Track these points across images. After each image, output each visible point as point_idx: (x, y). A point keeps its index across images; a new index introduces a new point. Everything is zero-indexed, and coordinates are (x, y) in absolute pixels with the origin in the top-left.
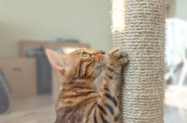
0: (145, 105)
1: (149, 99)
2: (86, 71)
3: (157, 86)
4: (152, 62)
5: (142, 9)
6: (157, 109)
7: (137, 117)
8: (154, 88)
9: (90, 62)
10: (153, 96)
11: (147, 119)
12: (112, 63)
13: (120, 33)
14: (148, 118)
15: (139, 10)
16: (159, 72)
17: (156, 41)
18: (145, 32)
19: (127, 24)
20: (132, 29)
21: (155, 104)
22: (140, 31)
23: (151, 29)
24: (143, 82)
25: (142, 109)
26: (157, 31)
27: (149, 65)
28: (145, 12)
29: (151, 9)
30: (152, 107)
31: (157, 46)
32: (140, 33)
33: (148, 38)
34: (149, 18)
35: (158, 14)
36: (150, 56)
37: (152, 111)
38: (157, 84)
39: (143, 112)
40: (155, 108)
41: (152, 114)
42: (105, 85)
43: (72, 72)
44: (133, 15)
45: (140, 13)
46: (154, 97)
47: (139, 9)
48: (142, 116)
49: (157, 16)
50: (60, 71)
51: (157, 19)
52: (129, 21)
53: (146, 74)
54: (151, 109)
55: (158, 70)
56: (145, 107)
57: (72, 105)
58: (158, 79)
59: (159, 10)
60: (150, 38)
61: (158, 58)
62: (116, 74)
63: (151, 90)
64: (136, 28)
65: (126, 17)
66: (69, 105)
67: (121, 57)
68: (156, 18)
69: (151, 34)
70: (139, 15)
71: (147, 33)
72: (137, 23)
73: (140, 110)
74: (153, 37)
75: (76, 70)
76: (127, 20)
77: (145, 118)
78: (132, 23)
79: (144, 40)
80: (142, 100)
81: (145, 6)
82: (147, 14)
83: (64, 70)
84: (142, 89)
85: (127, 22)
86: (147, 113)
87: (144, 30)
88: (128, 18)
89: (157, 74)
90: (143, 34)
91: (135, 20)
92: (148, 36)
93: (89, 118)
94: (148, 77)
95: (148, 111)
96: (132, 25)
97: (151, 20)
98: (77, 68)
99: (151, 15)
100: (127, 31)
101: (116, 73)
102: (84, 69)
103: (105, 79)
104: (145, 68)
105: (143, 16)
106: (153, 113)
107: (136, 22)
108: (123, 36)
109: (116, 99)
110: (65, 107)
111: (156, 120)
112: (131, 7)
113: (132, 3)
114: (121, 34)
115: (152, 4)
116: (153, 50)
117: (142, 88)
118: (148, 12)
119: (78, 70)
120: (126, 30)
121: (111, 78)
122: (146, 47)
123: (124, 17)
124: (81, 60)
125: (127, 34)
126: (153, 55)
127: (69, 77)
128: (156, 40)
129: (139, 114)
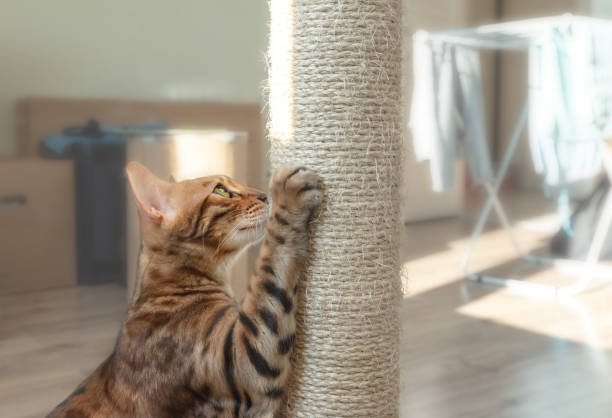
0: (342, 324)
1: (352, 311)
2: (210, 226)
3: (375, 279)
4: (359, 220)
5: (332, 92)
6: (372, 337)
7: (323, 353)
8: (363, 284)
9: (224, 209)
10: (360, 303)
11: (346, 359)
12: (284, 204)
13: (282, 147)
14: (348, 355)
15: (326, 95)
16: (378, 244)
17: (369, 169)
18: (339, 149)
19: (298, 126)
20: (309, 139)
21: (368, 323)
22: (327, 145)
23: (356, 141)
24: (335, 269)
25: (334, 335)
26: (370, 145)
27: (351, 227)
28: (340, 99)
29: (353, 93)
30: (360, 331)
31: (370, 180)
32: (328, 149)
33: (349, 161)
34: (348, 113)
35: (372, 104)
36: (353, 205)
37: (361, 341)
38: (373, 273)
39: (338, 342)
40: (366, 333)
41: (359, 347)
42: (266, 259)
43: (181, 224)
44: (312, 107)
45: (326, 103)
46: (362, 305)
47: (325, 92)
48: (333, 351)
49: (371, 108)
50: (152, 219)
51: (371, 116)
52: (302, 119)
53: (343, 248)
54: (359, 334)
55: (376, 240)
56: (340, 330)
57: (173, 309)
58: (376, 261)
59: (375, 93)
60: (353, 161)
61: (374, 209)
62: (293, 232)
63: (358, 288)
64: (318, 138)
65: (295, 108)
66: (166, 309)
67: (307, 188)
68: (368, 112)
69: (354, 152)
70: (327, 107)
71: (344, 150)
72: (320, 125)
73: (328, 336)
74: (358, 161)
75: (190, 220)
76: (299, 116)
77: (342, 355)
78: (309, 126)
79: (336, 167)
80: (333, 313)
81: (339, 84)
82: (344, 104)
83: (161, 218)
84: (335, 285)
85: (298, 123)
86: (346, 344)
87: (336, 144)
88: (301, 112)
89: (372, 250)
90: (336, 154)
91: (316, 118)
92: (346, 157)
93: (209, 344)
94: (348, 256)
95: (348, 338)
96: (310, 129)
97: (354, 119)
98: (192, 215)
99: (353, 107)
100: (298, 145)
101: (294, 229)
102: (206, 221)
103: (267, 243)
104: (342, 234)
105: (335, 109)
106: (362, 344)
107: (319, 122)
108: (291, 154)
109: (290, 294)
110: (154, 312)
111: (371, 363)
112: (306, 86)
113: (309, 77)
114: (285, 150)
115: (356, 80)
116: (362, 191)
117: (333, 282)
118: (347, 100)
119: (194, 221)
120: (296, 141)
121: (281, 240)
122: (343, 184)
123: (291, 108)
124: (206, 199)
125: (299, 151)
126: (360, 204)
127: (171, 235)
128: (369, 164)
129: (327, 347)
